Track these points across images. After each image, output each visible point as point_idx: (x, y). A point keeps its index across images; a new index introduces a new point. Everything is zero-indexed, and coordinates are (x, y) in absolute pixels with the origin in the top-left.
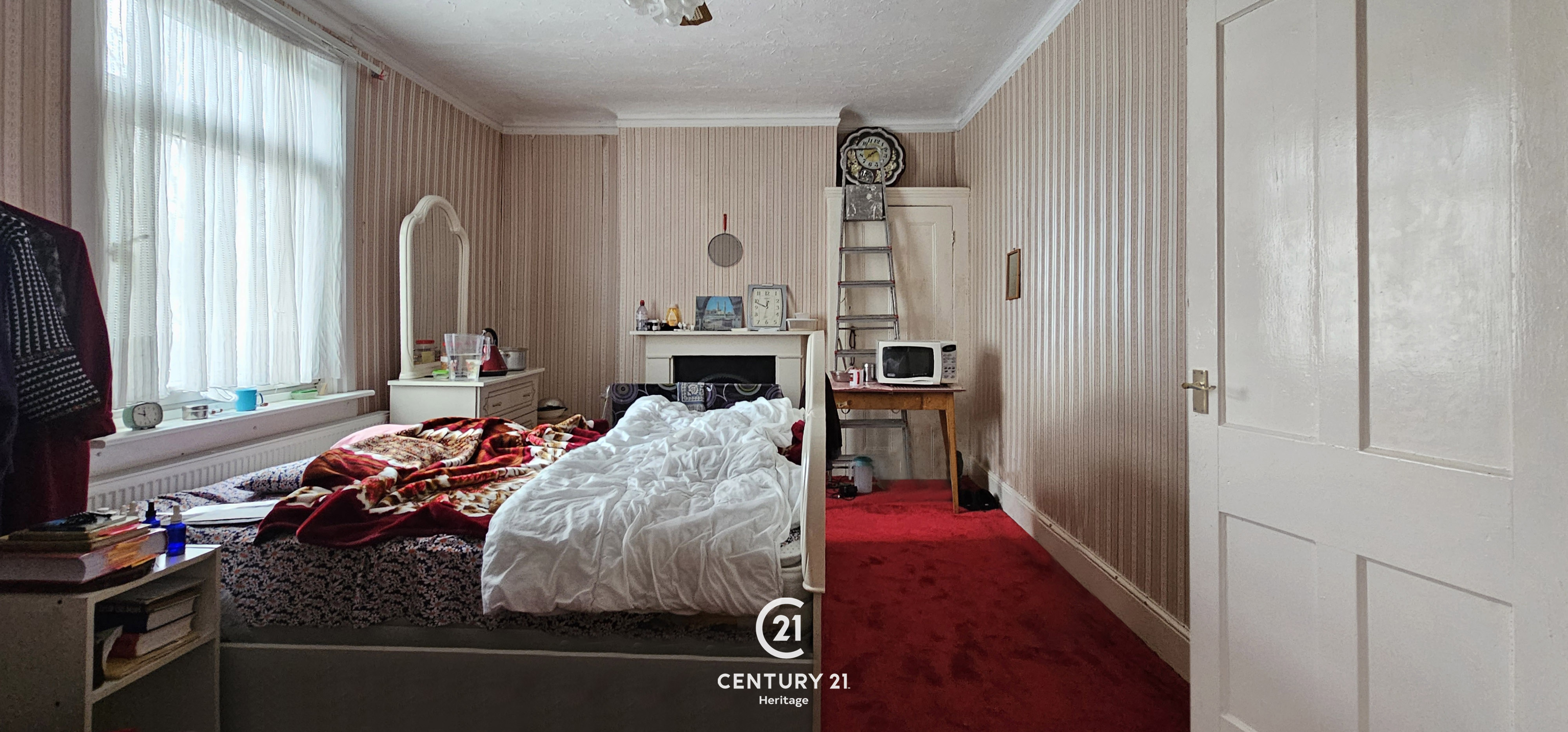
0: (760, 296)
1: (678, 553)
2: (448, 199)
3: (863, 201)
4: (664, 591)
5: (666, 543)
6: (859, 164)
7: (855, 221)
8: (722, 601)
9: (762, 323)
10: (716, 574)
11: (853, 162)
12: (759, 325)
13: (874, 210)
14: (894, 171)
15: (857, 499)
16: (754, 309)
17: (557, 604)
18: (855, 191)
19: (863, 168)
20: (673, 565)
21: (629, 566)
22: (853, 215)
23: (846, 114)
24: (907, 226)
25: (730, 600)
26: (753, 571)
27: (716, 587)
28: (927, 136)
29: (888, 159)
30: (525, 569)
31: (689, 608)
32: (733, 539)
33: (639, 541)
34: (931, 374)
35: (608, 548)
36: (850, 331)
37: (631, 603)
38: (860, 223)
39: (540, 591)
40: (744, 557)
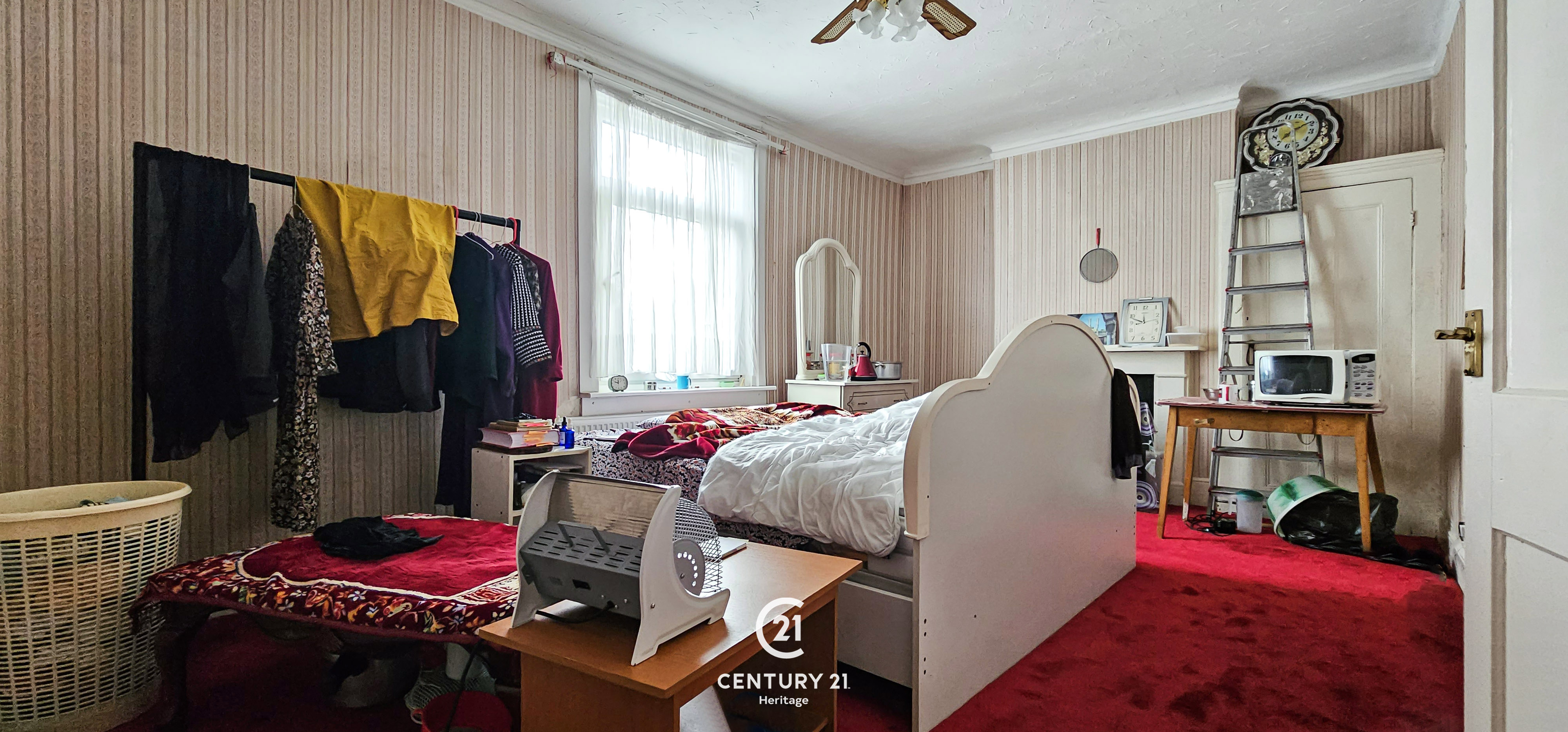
0: (1138, 311)
1: (822, 489)
2: (842, 242)
3: (1264, 191)
4: (808, 519)
5: (815, 480)
6: (1271, 148)
7: (1254, 215)
8: (846, 534)
9: (1136, 340)
10: (844, 511)
11: (1262, 147)
12: (1134, 341)
13: (1280, 199)
14: (1323, 148)
15: (1233, 537)
16: (1129, 324)
17: (734, 513)
18: (1253, 181)
19: (1277, 152)
20: (816, 498)
21: (783, 492)
22: (1249, 209)
23: (1249, 93)
24: (1335, 214)
25: (852, 534)
26: (875, 513)
27: (842, 520)
28: (1382, 95)
29: (1315, 134)
30: (720, 484)
31: (824, 537)
32: (864, 484)
33: (796, 474)
34: (1328, 390)
35: (773, 476)
36: (1246, 346)
37: (781, 523)
38: (1263, 217)
39: (724, 500)
40: (869, 500)
